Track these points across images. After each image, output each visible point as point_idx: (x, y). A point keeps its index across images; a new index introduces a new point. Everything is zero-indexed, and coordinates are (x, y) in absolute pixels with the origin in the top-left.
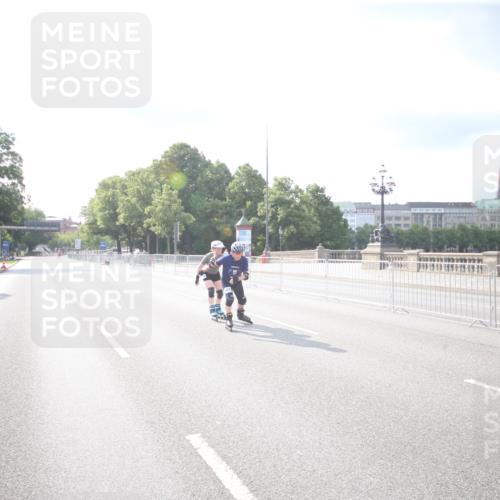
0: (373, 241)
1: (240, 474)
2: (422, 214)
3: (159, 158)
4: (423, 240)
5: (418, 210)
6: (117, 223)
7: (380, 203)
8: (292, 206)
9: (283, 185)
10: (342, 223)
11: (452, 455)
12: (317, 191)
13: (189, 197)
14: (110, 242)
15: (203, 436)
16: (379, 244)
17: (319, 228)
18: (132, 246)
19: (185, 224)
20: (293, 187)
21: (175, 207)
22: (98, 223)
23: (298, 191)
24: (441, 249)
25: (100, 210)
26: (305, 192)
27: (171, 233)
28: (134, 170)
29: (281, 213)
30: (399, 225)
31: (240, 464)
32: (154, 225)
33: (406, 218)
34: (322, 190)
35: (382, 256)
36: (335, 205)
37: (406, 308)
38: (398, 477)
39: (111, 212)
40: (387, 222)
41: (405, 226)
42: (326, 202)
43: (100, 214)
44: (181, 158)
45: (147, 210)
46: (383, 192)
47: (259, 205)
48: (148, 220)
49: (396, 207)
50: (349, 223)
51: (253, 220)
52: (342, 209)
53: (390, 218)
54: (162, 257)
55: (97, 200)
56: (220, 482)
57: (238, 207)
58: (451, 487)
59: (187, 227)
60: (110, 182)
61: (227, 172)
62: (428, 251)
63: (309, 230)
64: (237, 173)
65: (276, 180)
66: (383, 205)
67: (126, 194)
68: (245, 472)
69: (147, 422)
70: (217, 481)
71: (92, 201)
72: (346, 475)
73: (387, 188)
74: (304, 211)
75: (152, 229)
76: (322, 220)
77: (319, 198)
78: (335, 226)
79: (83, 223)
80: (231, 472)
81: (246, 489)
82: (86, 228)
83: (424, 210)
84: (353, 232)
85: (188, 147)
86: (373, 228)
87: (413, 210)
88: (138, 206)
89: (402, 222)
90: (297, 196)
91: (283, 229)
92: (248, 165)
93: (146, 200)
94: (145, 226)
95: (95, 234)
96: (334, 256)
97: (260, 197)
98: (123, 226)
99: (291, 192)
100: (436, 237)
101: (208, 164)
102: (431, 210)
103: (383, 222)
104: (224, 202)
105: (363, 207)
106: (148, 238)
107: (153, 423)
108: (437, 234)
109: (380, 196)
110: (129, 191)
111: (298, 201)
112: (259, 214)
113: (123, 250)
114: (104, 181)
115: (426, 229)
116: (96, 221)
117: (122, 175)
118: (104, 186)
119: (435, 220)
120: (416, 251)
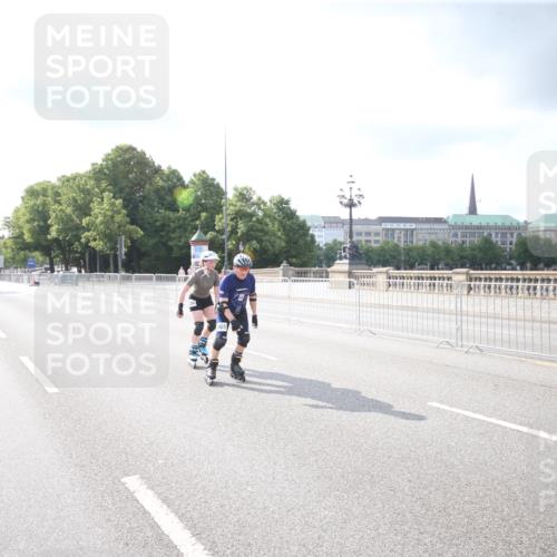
0: (341, 258)
1: (182, 517)
2: (393, 230)
3: (100, 162)
4: (394, 258)
5: (389, 226)
6: (49, 237)
7: (348, 217)
8: (254, 219)
9: (243, 196)
10: (309, 238)
11: (410, 481)
12: (282, 204)
13: (136, 207)
14: (41, 259)
15: (142, 478)
16: (347, 261)
17: (283, 244)
18: (67, 264)
19: (131, 238)
20: (255, 198)
21: (118, 218)
22: (26, 237)
23: (260, 203)
24: (412, 267)
25: (28, 222)
26: (268, 204)
27: (114, 248)
28: (68, 174)
29: (242, 227)
30: (370, 241)
31: (183, 506)
32: (95, 240)
33: (377, 234)
34: (287, 202)
35: (350, 274)
36: (301, 219)
37: (373, 329)
38: (354, 510)
39: (42, 223)
40: (355, 238)
41: (376, 242)
42: (291, 215)
43: (28, 226)
44: (126, 162)
45: (85, 221)
46: (351, 205)
47: (218, 217)
48: (86, 234)
49: (366, 222)
50: (317, 239)
51: (210, 235)
52: (309, 224)
53: (360, 234)
54: (103, 276)
55: (23, 210)
56: (159, 527)
57: (193, 220)
58: (408, 515)
59: (133, 241)
60: (39, 188)
61: (180, 179)
62: (398, 269)
63: (273, 246)
64: (192, 182)
65: (236, 189)
66: (351, 219)
67: (59, 203)
68: (188, 515)
69: (76, 465)
70: (155, 526)
71: (17, 211)
72: (299, 510)
73: (355, 201)
74: (267, 225)
75: (92, 244)
76: (287, 235)
77: (283, 209)
78: (301, 242)
79: (6, 237)
80: (173, 515)
81: (187, 534)
82: (10, 243)
83: (395, 226)
84: (320, 249)
85: (134, 149)
86: (341, 243)
87: (384, 225)
88: (74, 216)
89: (372, 238)
90: (260, 208)
91: (244, 245)
92: (204, 172)
93: (84, 210)
94: (83, 240)
95: (22, 249)
96: (299, 274)
97: (218, 209)
98: (56, 240)
99: (253, 204)
100: (408, 254)
101: (157, 170)
102: (402, 226)
103: (351, 237)
104: (176, 215)
105: (332, 222)
106: (87, 255)
107: (83, 466)
108: (408, 251)
109: (348, 210)
110: (63, 199)
111: (260, 214)
112: (217, 228)
113: (56, 268)
114: (32, 187)
115: (397, 246)
116: (23, 234)
117: (54, 181)
118: (32, 193)
119: (406, 235)
120: (385, 269)
